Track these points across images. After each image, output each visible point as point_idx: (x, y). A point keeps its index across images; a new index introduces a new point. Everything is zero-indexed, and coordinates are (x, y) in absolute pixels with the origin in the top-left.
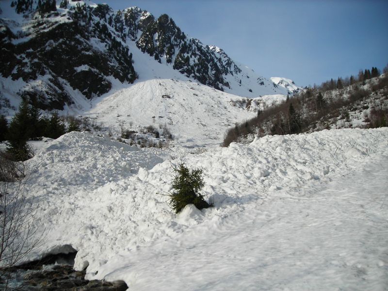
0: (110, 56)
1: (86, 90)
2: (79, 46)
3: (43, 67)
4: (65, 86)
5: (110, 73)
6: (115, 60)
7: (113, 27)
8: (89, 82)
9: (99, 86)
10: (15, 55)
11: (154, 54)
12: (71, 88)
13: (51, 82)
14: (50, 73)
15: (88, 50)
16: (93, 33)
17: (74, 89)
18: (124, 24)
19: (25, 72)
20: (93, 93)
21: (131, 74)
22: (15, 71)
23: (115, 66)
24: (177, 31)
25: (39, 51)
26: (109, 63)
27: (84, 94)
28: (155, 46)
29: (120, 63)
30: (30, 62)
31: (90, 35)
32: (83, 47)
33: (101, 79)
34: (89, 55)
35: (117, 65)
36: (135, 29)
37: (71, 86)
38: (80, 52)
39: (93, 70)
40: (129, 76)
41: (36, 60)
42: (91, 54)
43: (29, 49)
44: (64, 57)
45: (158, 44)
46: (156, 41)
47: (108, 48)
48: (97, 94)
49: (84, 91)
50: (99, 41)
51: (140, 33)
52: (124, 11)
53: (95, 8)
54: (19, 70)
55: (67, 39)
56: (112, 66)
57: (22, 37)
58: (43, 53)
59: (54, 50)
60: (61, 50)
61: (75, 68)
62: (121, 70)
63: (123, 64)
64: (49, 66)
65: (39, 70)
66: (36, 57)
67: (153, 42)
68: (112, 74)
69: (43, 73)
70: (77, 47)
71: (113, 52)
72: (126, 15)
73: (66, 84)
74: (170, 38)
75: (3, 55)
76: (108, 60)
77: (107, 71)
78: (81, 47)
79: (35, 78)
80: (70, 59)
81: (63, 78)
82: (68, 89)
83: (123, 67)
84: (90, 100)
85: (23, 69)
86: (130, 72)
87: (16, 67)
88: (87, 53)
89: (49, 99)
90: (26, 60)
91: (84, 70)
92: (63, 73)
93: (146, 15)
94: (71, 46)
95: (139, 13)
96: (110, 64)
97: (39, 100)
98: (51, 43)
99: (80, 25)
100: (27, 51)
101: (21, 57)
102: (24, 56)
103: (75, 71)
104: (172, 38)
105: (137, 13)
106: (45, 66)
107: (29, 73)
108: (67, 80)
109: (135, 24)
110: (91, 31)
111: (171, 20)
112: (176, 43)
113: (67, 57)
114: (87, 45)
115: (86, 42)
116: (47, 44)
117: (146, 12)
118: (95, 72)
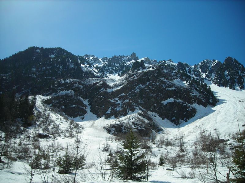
0: (191, 89)
1: (174, 118)
2: (163, 85)
3: (134, 105)
4: (155, 117)
5: (193, 102)
6: (196, 91)
7: (192, 75)
8: (175, 111)
9: (185, 113)
10: (109, 100)
11: (228, 85)
12: (161, 119)
13: (139, 115)
14: (140, 109)
15: (171, 87)
16: (175, 76)
17: (163, 119)
18: (201, 72)
19: (117, 111)
20: (180, 120)
21: (212, 99)
22: (109, 112)
23: (197, 96)
24: (241, 66)
25: (130, 94)
26: (191, 94)
27: (172, 121)
28: (227, 80)
29: (201, 93)
30: (122, 102)
31: (173, 78)
32: (166, 85)
33: (186, 107)
34: (172, 90)
35: (198, 94)
36: (209, 73)
37: (160, 116)
38: (165, 89)
39: (178, 101)
40: (211, 101)
41: (127, 101)
42: (174, 89)
43: (122, 93)
44: (151, 95)
45: (229, 78)
46: (227, 76)
47: (188, 84)
48: (185, 119)
49: (173, 119)
50: (180, 81)
51: (213, 75)
52: (199, 64)
53: (177, 65)
54: (112, 111)
55: (153, 82)
56: (195, 96)
57: (117, 87)
58: (133, 94)
59: (142, 91)
60: (148, 91)
61: (162, 102)
62: (203, 97)
63: (203, 92)
64: (139, 104)
65: (130, 108)
66: (127, 98)
67: (225, 77)
68: (195, 102)
69: (133, 110)
70: (162, 86)
71: (193, 85)
72: (201, 66)
73: (155, 116)
74: (237, 72)
75: (99, 101)
76: (190, 92)
77: (190, 100)
78: (165, 85)
79: (125, 114)
80: (157, 96)
81: (152, 111)
82: (157, 119)
83: (204, 95)
84: (178, 126)
85: (115, 109)
86: (211, 97)
87: (110, 109)
88: (171, 89)
89: (135, 128)
90: (119, 102)
91: (170, 102)
92: (152, 107)
93: (215, 62)
94: (157, 86)
95: (210, 63)
96: (193, 94)
97: (124, 130)
98: (140, 87)
99: (164, 72)
100: (120, 95)
101: (115, 100)
102: (117, 99)
103: (163, 104)
104: (240, 72)
105: (208, 63)
106: (135, 104)
107: (120, 111)
108: (156, 113)
109: (208, 70)
110: (174, 75)
111: (235, 59)
112: (243, 74)
113: (154, 95)
114: (170, 83)
115: (168, 82)
116: (136, 88)
117: (214, 61)
118: (180, 102)
